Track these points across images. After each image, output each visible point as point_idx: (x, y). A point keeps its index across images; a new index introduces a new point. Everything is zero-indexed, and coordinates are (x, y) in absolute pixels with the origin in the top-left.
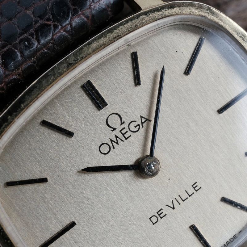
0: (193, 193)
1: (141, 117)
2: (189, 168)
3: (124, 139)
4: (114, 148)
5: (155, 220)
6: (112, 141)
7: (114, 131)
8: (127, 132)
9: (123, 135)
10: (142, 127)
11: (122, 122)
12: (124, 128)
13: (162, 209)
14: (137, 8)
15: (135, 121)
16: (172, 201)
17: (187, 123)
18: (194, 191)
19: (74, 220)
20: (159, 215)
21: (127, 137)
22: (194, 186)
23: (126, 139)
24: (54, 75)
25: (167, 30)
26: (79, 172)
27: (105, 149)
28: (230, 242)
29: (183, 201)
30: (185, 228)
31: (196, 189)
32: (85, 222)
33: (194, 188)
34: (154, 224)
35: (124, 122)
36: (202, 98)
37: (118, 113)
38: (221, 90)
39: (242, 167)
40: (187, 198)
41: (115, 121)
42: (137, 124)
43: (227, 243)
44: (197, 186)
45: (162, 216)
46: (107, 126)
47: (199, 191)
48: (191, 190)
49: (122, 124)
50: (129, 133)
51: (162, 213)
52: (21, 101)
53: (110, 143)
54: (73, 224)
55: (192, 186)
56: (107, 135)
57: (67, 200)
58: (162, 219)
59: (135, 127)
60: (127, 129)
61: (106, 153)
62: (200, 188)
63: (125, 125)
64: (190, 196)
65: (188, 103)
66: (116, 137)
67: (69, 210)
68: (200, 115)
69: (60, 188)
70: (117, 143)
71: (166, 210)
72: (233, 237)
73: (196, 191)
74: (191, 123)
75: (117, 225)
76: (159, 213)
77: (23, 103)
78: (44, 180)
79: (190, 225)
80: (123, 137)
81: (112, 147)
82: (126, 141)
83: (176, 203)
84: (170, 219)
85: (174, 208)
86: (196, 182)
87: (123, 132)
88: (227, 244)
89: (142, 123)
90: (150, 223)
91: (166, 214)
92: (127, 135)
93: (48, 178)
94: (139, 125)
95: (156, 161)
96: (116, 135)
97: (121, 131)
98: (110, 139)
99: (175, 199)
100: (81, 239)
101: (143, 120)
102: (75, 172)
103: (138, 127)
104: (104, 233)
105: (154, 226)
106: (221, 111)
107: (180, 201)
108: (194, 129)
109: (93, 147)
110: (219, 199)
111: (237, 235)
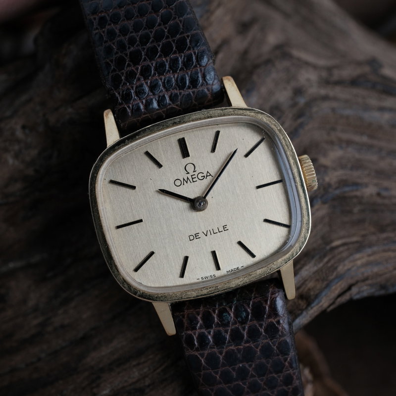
0: (222, 231)
1: (208, 172)
2: (225, 214)
3: (192, 181)
4: (184, 184)
5: (192, 238)
6: (184, 179)
7: (187, 174)
9: (193, 179)
10: (206, 178)
12: (194, 175)
13: (199, 233)
14: (230, 104)
15: (203, 173)
16: (207, 231)
17: (235, 186)
19: (142, 218)
22: (224, 227)
23: (193, 182)
24: (163, 126)
25: (244, 126)
26: (157, 191)
27: (178, 183)
28: (233, 270)
29: (214, 233)
30: (208, 251)
31: (225, 229)
32: (149, 223)
33: (224, 228)
34: (190, 240)
35: (196, 171)
38: (264, 174)
39: (259, 227)
40: (217, 233)
41: (190, 168)
45: (197, 237)
46: (185, 170)
47: (226, 231)
48: (221, 229)
49: (194, 172)
50: (196, 179)
52: (138, 134)
53: (182, 180)
54: (141, 221)
56: (182, 175)
58: (197, 239)
59: (202, 177)
60: (196, 176)
61: (177, 185)
62: (228, 230)
63: (196, 173)
64: (219, 232)
66: (188, 178)
67: (142, 212)
68: (245, 184)
69: (142, 196)
70: (187, 182)
71: (201, 235)
72: (237, 268)
74: (237, 187)
75: (167, 232)
77: (138, 135)
78: (133, 188)
79: (213, 250)
82: (193, 183)
83: (209, 233)
84: (201, 242)
85: (206, 236)
86: (226, 225)
87: (193, 177)
88: (231, 271)
89: (207, 176)
90: (188, 239)
91: (200, 238)
92: (194, 180)
93: (137, 187)
94: (204, 176)
95: (206, 202)
99: (210, 230)
100: (142, 232)
101: (208, 174)
102: (155, 190)
104: (158, 234)
105: (190, 242)
106: (258, 187)
107: (212, 233)
108: (238, 192)
109: (171, 179)
110: (237, 242)
111: (239, 268)
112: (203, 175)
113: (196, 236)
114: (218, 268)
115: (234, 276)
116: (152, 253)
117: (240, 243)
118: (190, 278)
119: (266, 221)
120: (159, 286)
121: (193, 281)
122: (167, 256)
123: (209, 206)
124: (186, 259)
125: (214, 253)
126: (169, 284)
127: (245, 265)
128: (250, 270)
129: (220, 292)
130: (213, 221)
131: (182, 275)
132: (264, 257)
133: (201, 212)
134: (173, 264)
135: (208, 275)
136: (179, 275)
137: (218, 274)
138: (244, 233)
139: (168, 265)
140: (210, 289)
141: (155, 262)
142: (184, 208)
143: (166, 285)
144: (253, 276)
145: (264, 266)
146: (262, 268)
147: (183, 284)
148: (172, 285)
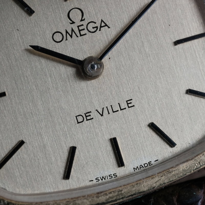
0: (125, 108)
1: (102, 21)
2: (129, 84)
3: (78, 35)
4: (66, 40)
5: (80, 119)
6: (67, 32)
7: (72, 25)
8: (84, 29)
9: (80, 31)
10: (100, 30)
11: (83, 19)
12: (82, 25)
13: (90, 112)
15: (95, 23)
16: (103, 108)
17: (142, 42)
18: (127, 107)
19: (5, 90)
20: (86, 116)
21: (82, 34)
22: (128, 102)
23: (81, 35)
27: (58, 37)
28: (143, 166)
29: (114, 112)
30: (106, 137)
31: (130, 105)
32: (15, 97)
33: (128, 104)
34: (78, 123)
35: (84, 20)
36: (164, 24)
37: (82, 9)
38: (184, 24)
39: (180, 101)
40: (118, 111)
41: (76, 16)
42: (96, 26)
43: (140, 166)
44: (131, 103)
45: (88, 118)
46: (68, 18)
47: (131, 108)
48: (124, 105)
49: (82, 20)
50: (85, 31)
51: (90, 115)
53: (64, 34)
54: (3, 95)
55: (127, 101)
56: (65, 26)
57: (6, 71)
58: (88, 121)
59: (93, 28)
60: (85, 27)
61: (57, 41)
62: (134, 106)
63: (85, 23)
64: (121, 110)
65: (150, 25)
66: (73, 30)
67: (4, 81)
68: (157, 39)
69: (4, 57)
70: (71, 36)
71: (94, 114)
72: (149, 163)
73: (129, 107)
74: (146, 43)
75: (44, 110)
76: (87, 115)
79: (112, 137)
80: (79, 33)
81: (65, 38)
82: (80, 37)
83: (106, 111)
84: (95, 124)
85: (102, 115)
86: (132, 100)
87: (80, 28)
88: (140, 168)
89: (101, 27)
90: (75, 121)
91: (93, 118)
92: (82, 33)
94: (97, 27)
95: (102, 65)
96: (73, 28)
97: (78, 27)
98: (66, 30)
99: (107, 107)
100: (5, 111)
101: (103, 24)
102: (23, 48)
103: (95, 29)
104: (29, 114)
105: (78, 125)
106: (177, 43)
107: (110, 111)
108: (147, 50)
109: (48, 32)
110: (147, 124)
111: (153, 162)
112: (95, 25)
113: (87, 116)
114: (120, 163)
115: (144, 175)
116: (21, 143)
117: (153, 126)
118: (78, 179)
119: (190, 92)
120: (33, 193)
121: (83, 185)
122: (44, 146)
123: (105, 72)
124: (73, 150)
125: (114, 142)
126: (48, 190)
127: (160, 158)
128: (168, 165)
129: (125, 199)
130: (111, 93)
131: (67, 176)
132: (188, 145)
133: (93, 81)
134: (53, 159)
135: (106, 174)
136: (62, 176)
137: (121, 172)
138: (158, 111)
139: (46, 161)
140: (111, 195)
141: (25, 156)
142: (68, 76)
143: (43, 191)
144: (173, 173)
145: (190, 157)
146: (187, 161)
147: (68, 188)
148: (52, 191)
